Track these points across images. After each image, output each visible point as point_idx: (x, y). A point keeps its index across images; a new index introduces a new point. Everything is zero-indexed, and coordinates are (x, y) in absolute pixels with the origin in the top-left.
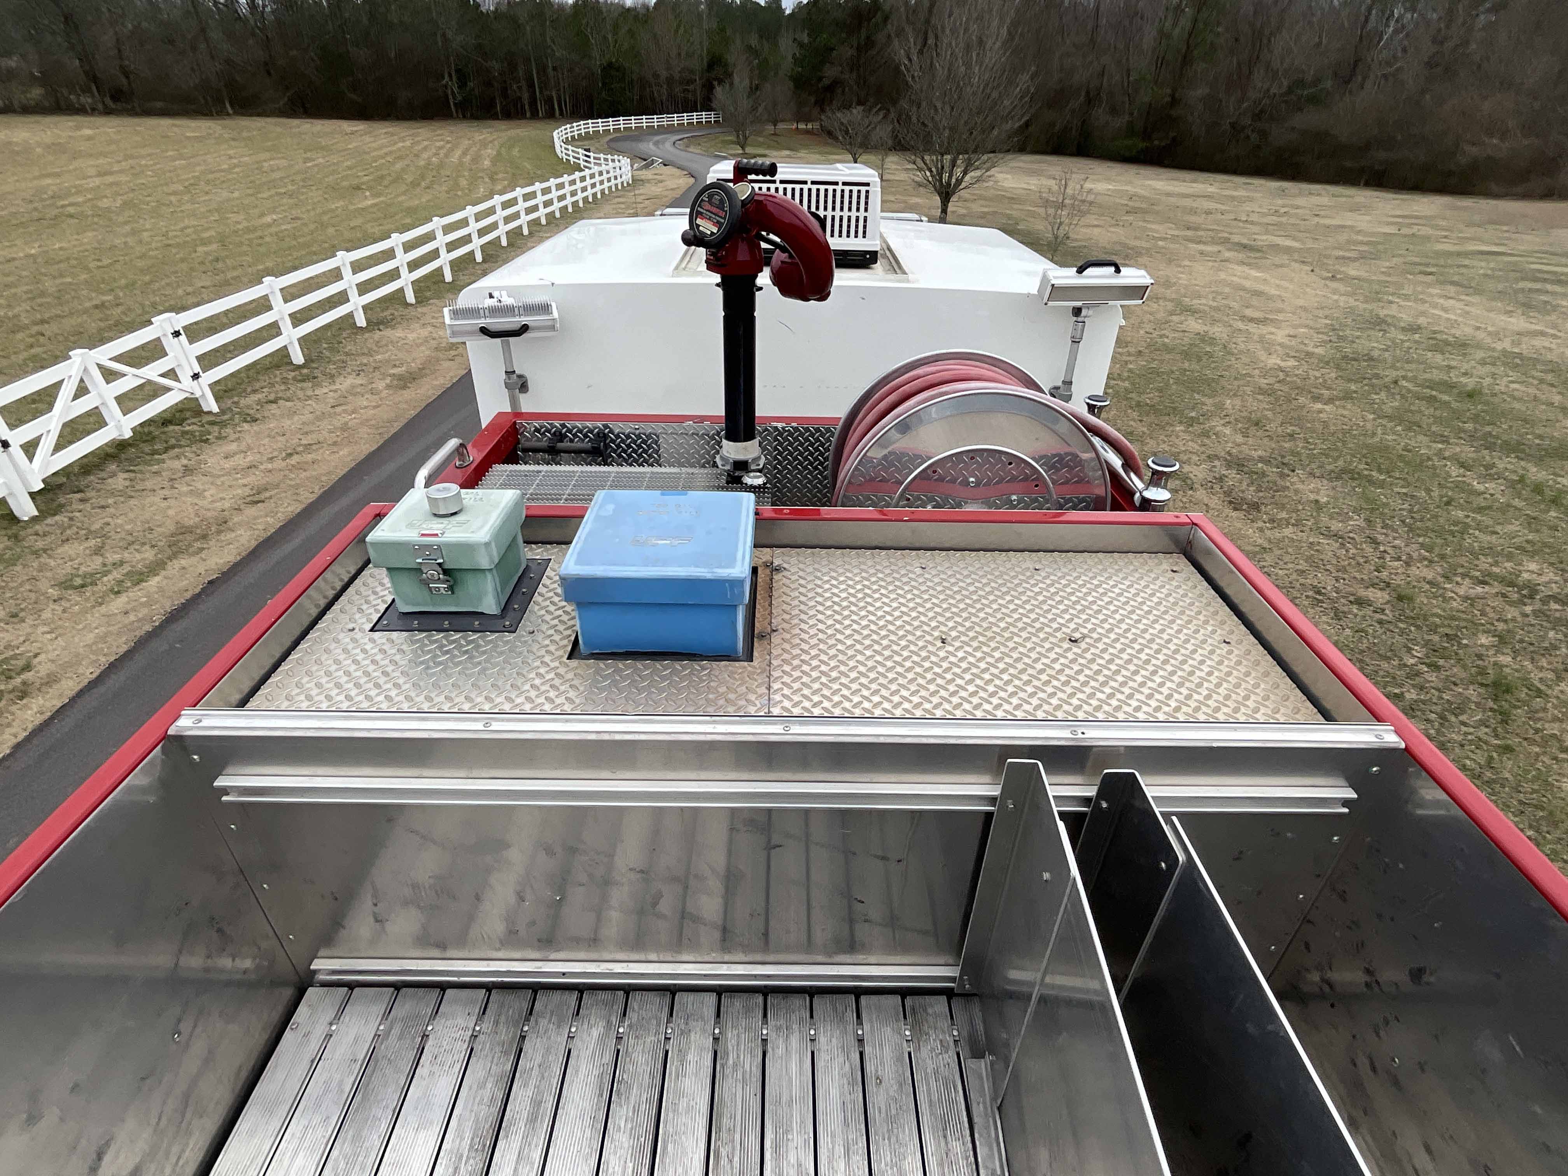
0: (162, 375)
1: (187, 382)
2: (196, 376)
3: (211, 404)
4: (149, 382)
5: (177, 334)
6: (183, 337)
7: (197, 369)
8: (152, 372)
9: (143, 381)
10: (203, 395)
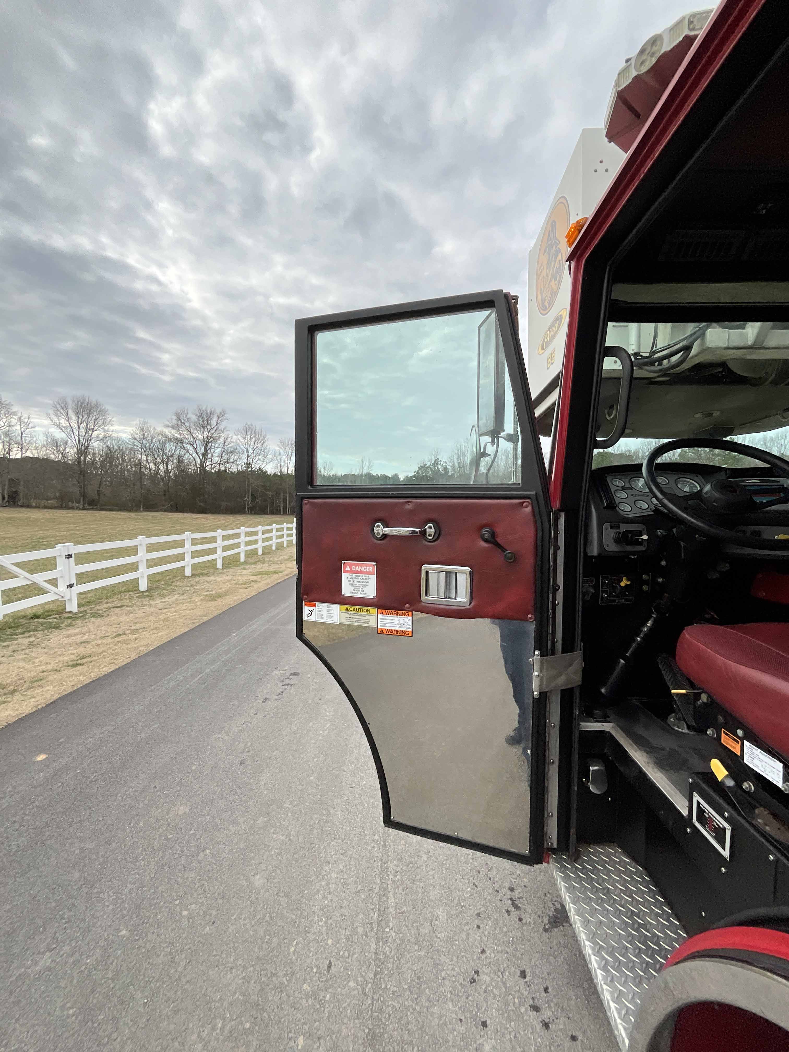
0: (45, 581)
1: (62, 588)
2: (71, 586)
3: (73, 607)
4: (35, 583)
5: (69, 556)
6: (72, 560)
7: (74, 581)
8: (40, 578)
9: (31, 582)
10: (70, 600)
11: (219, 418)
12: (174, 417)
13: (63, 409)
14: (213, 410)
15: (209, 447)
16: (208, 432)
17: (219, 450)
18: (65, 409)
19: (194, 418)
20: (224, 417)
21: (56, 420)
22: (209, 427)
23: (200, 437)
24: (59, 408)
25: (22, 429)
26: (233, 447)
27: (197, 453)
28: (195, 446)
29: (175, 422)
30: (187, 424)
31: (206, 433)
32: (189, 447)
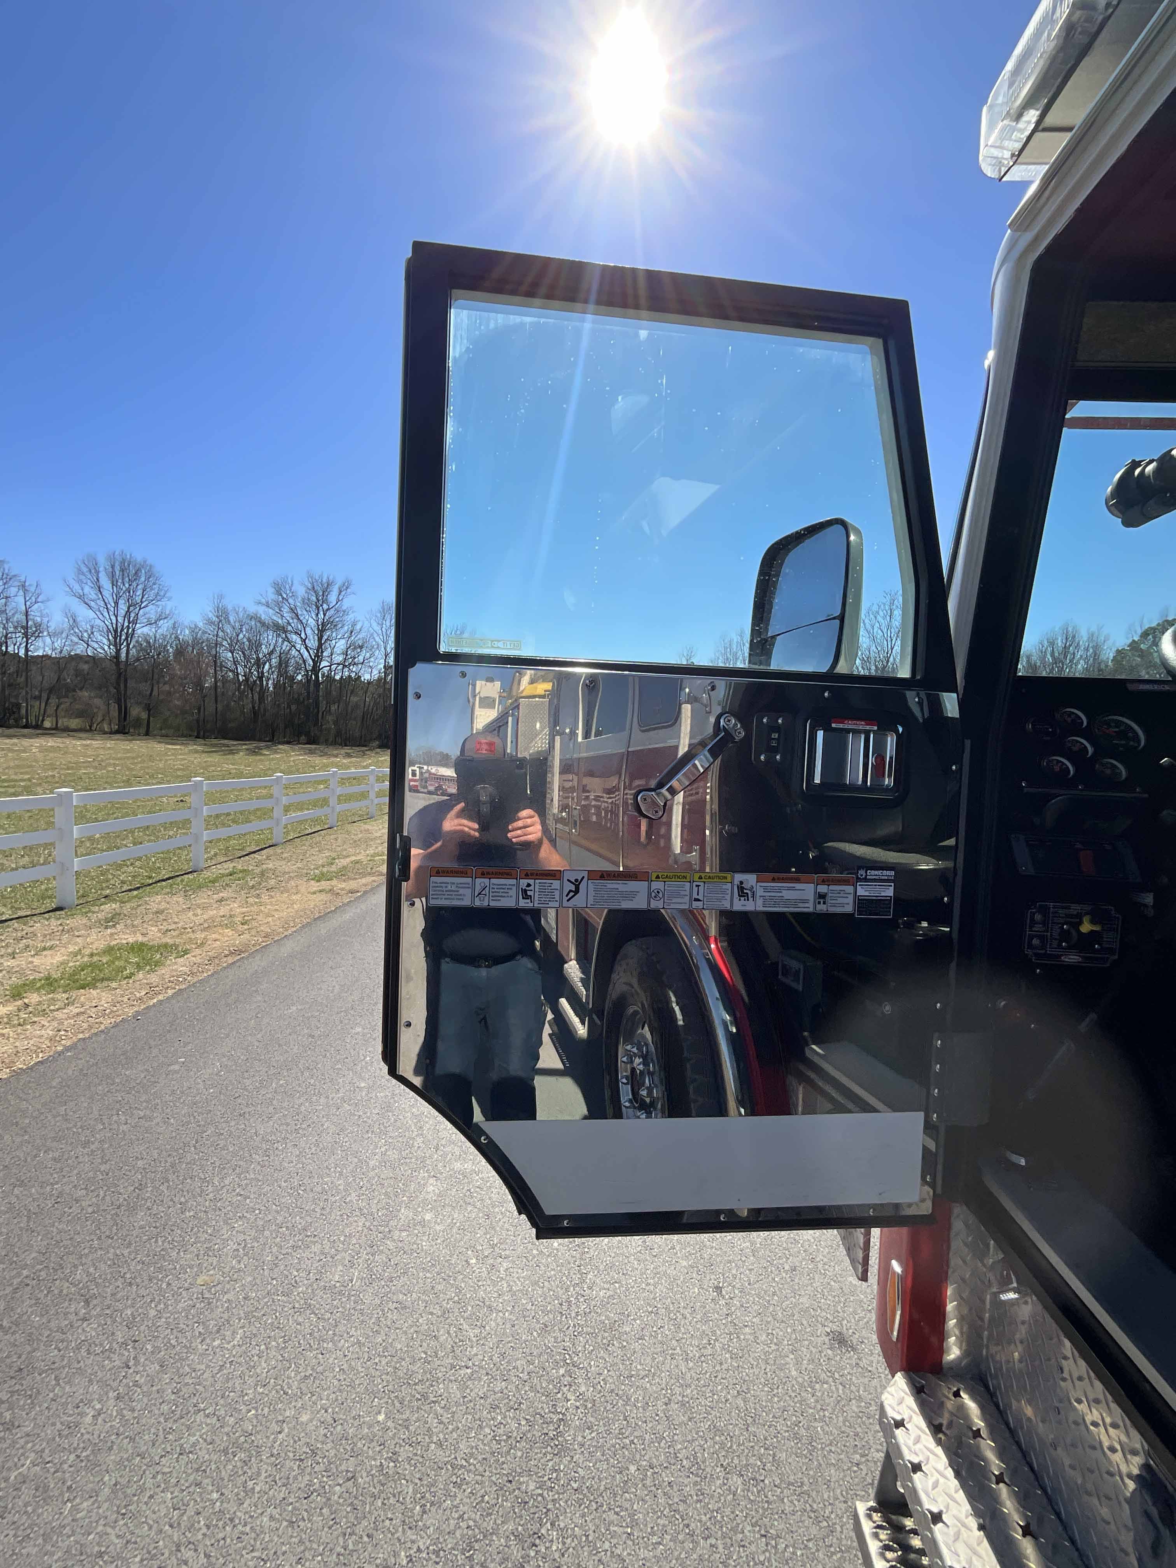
11: (340, 592)
12: (271, 590)
13: (90, 571)
14: (331, 578)
15: (325, 637)
16: (325, 615)
17: (341, 645)
18: (93, 571)
19: (301, 591)
20: (349, 590)
21: (77, 587)
22: (325, 606)
23: (312, 622)
24: (85, 570)
25: (28, 603)
26: (363, 638)
27: (306, 648)
28: (303, 636)
29: (271, 596)
30: (291, 601)
31: (321, 615)
32: (294, 637)
